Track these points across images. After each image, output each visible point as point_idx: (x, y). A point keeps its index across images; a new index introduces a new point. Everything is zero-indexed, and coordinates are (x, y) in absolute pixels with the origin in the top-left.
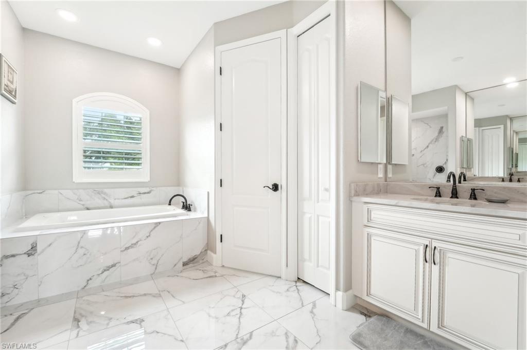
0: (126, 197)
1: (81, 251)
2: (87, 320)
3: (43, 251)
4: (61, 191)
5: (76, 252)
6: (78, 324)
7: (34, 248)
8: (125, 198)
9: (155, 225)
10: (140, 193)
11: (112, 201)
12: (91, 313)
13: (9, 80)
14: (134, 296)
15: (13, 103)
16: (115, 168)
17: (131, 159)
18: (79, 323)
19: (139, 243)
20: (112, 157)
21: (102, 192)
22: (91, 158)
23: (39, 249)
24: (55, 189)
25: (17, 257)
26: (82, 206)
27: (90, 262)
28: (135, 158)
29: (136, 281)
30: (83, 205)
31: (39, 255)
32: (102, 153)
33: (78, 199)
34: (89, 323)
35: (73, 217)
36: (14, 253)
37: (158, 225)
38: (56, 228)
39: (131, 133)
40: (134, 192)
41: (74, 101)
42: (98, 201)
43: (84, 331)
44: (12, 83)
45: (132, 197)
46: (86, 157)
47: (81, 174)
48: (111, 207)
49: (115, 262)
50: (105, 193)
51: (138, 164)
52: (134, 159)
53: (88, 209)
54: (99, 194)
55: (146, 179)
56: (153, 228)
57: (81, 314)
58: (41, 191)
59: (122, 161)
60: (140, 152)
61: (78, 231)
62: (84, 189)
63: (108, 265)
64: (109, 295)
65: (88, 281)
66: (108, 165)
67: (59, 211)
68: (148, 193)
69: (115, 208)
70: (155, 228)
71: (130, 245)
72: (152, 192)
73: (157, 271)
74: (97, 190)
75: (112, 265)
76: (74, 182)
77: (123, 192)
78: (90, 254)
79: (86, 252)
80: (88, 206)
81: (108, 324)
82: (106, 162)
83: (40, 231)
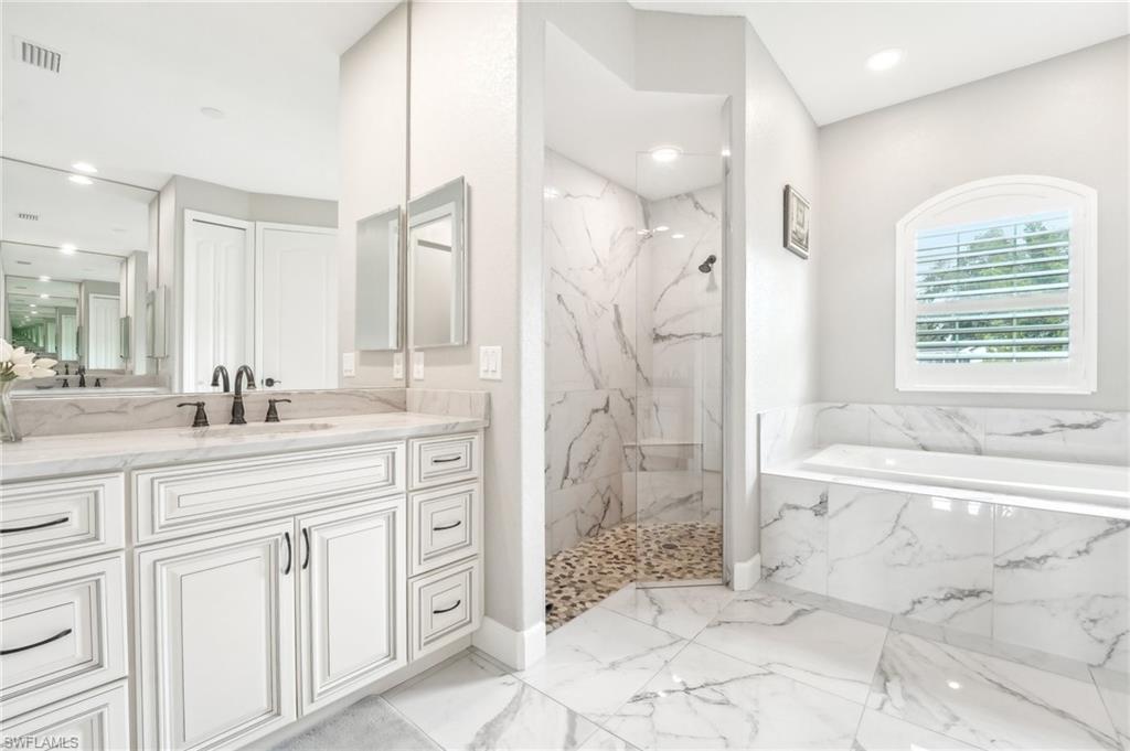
0: (1021, 431)
1: (903, 536)
2: (903, 688)
3: (836, 514)
4: (875, 407)
5: (893, 533)
6: (885, 684)
7: (823, 502)
8: (1016, 435)
9: (1108, 527)
10: (1063, 426)
11: (981, 438)
12: (914, 677)
13: (798, 223)
14: (1024, 698)
15: (804, 257)
16: (997, 358)
17: (1044, 333)
18: (888, 684)
19: (1051, 561)
20: (993, 333)
21: (957, 415)
22: (942, 339)
23: (832, 506)
24: (864, 403)
25: (800, 511)
26: (912, 442)
27: (920, 565)
28: (1056, 330)
29: (1037, 660)
30: (915, 438)
31: (830, 517)
32: (957, 324)
33: (904, 425)
34: (908, 697)
35: (891, 460)
36: (798, 503)
37: (1119, 529)
38: (861, 475)
39: (1045, 266)
40: (1041, 419)
41: (899, 225)
42: (948, 435)
43: (895, 707)
44: (802, 226)
45: (1038, 433)
46: (922, 337)
47: (915, 373)
48: (978, 452)
49: (979, 587)
50: (963, 418)
51: (1060, 346)
52: (1052, 333)
53: (924, 448)
54: (950, 417)
55: (1087, 386)
56: (1101, 531)
57: (893, 668)
58: (840, 405)
59: (1010, 341)
60: (1065, 312)
61: (897, 492)
62: (918, 405)
63: (961, 588)
64: (957, 657)
65: (914, 603)
66: (982, 352)
67: (869, 444)
68: (1089, 426)
69: (986, 455)
70: (1107, 533)
71: (1022, 558)
72: (1105, 425)
73: (1109, 665)
74: (944, 408)
75: (970, 591)
76: (897, 390)
77: (1016, 419)
78: (921, 548)
79: (913, 541)
80: (926, 443)
81: (947, 726)
82: (977, 346)
83: (834, 477)
